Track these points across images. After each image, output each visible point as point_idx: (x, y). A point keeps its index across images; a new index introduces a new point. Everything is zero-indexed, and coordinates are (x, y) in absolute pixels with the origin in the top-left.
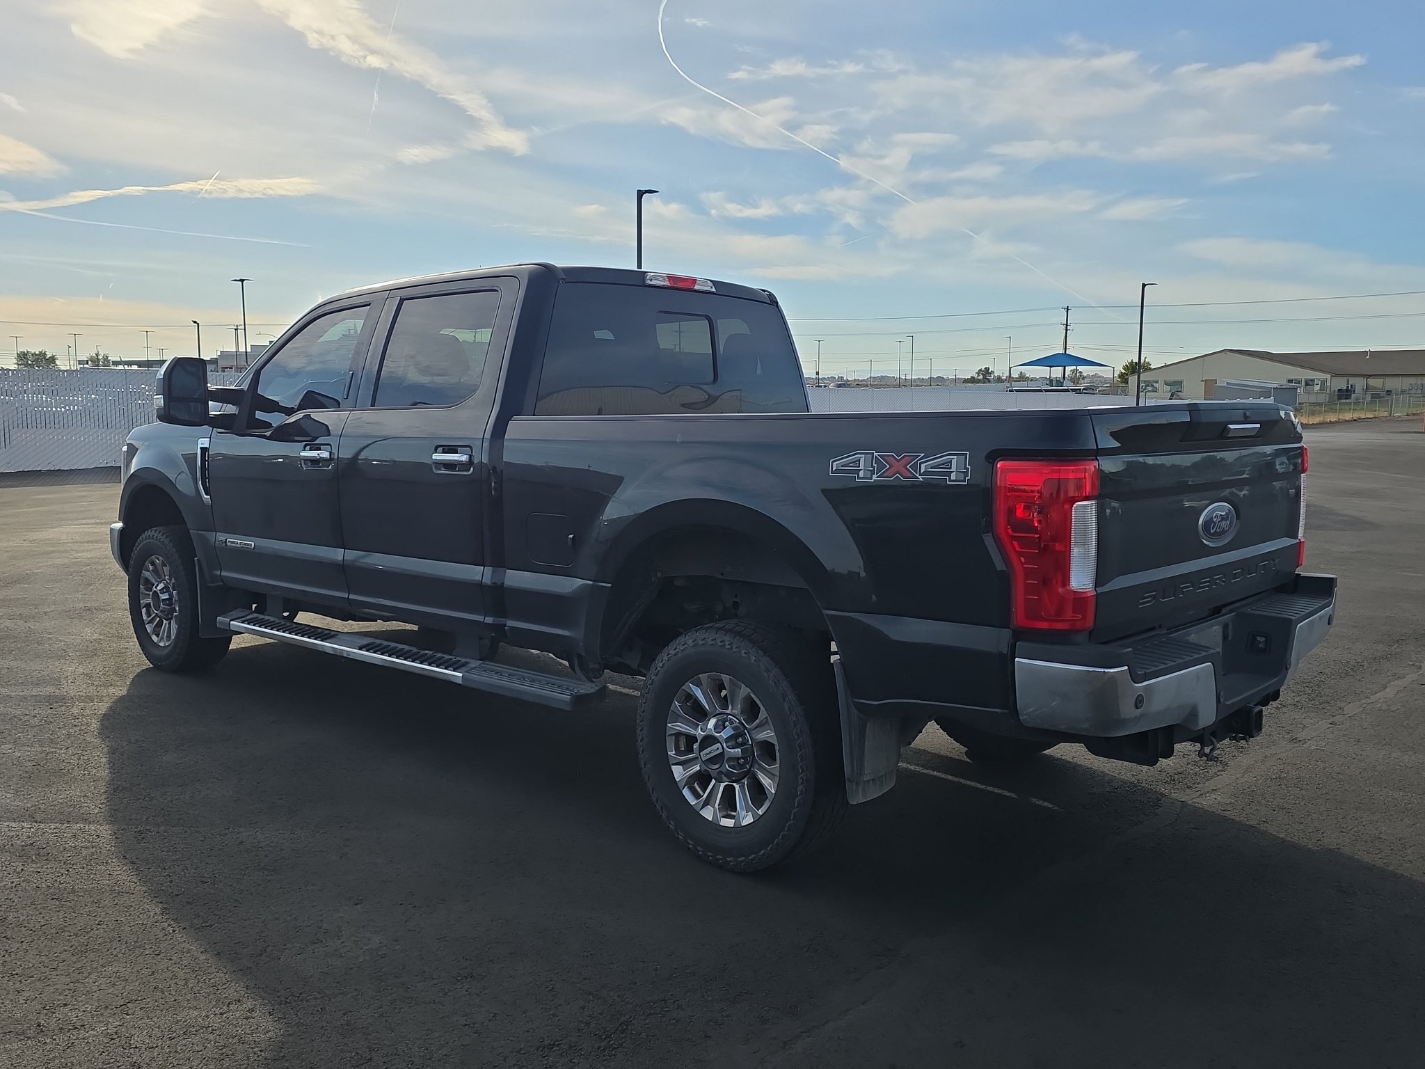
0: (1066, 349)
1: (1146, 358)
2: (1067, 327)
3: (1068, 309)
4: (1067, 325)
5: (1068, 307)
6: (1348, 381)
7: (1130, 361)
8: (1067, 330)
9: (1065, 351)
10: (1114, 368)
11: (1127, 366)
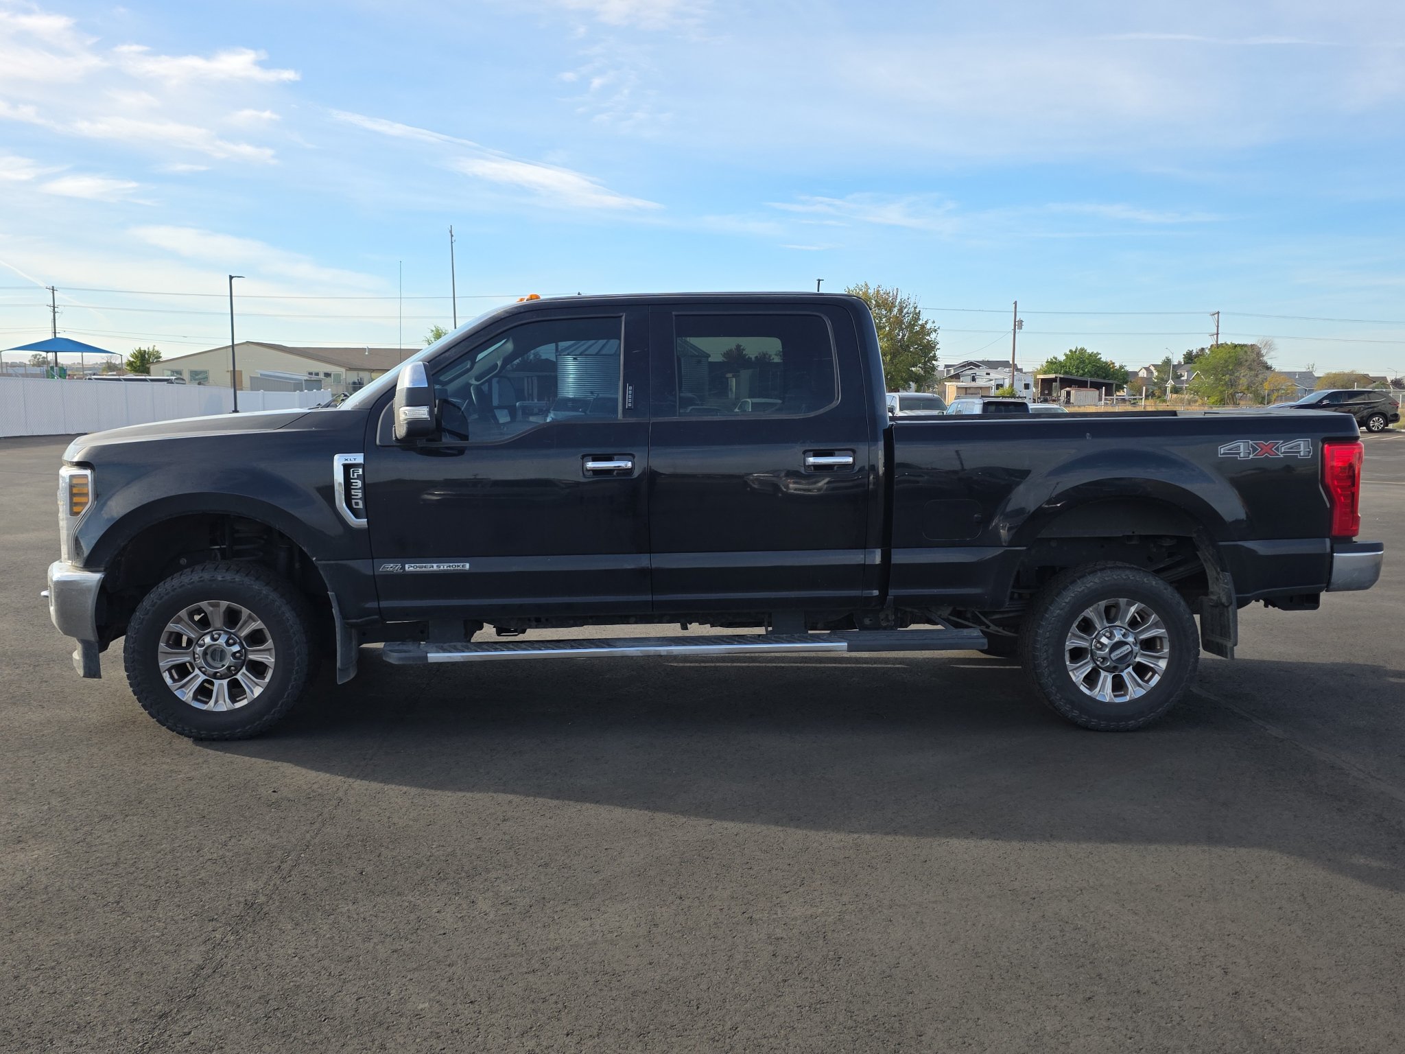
0: (55, 333)
1: (154, 346)
2: (54, 310)
3: (53, 290)
4: (54, 307)
5: (53, 287)
6: (358, 374)
7: (137, 349)
8: (54, 313)
9: (55, 336)
10: (121, 355)
11: (134, 353)
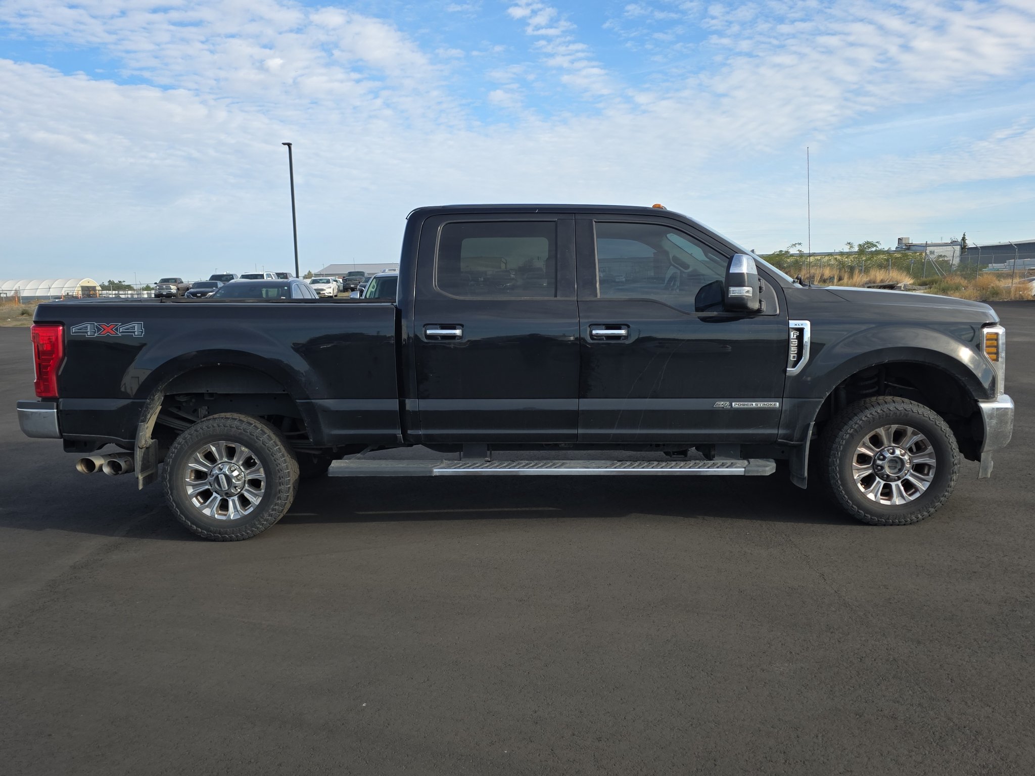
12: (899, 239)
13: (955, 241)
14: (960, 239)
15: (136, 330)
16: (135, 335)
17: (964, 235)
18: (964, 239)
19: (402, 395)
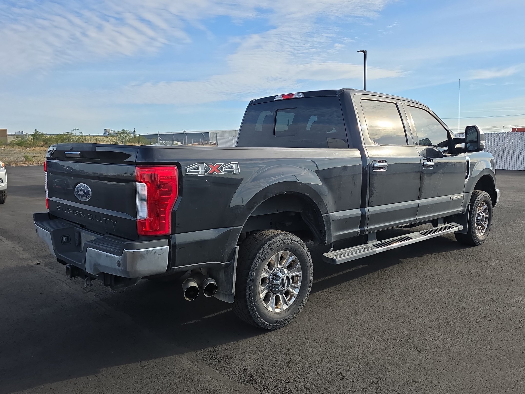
12: (105, 129)
13: (131, 132)
14: (133, 131)
15: (234, 169)
16: (234, 173)
17: (134, 129)
18: (134, 131)
19: (363, 206)
